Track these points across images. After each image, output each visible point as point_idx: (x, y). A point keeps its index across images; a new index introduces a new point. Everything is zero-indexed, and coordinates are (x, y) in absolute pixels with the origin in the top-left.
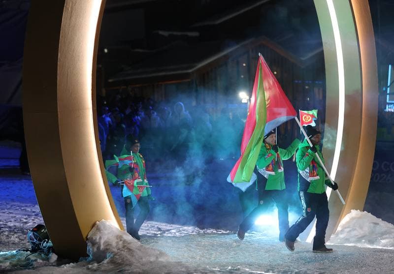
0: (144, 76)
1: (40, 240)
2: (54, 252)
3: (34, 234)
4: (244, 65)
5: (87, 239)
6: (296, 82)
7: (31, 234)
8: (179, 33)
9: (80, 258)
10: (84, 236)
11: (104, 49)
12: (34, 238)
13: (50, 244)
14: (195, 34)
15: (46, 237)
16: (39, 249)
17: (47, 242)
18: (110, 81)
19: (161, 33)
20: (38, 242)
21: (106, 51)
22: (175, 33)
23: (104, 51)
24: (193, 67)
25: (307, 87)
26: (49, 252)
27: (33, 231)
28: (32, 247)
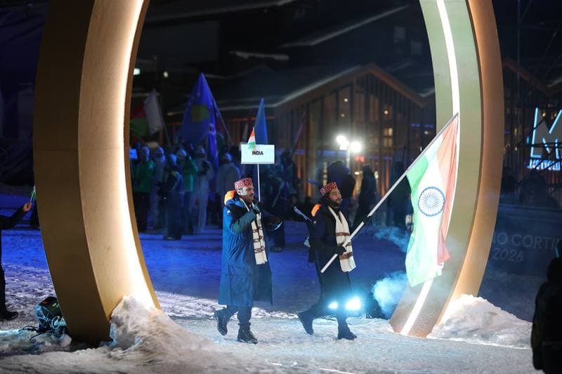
1: (50, 317)
2: (67, 333)
3: (42, 308)
4: (346, 100)
5: (111, 318)
6: (413, 125)
7: (39, 308)
8: (262, 56)
9: (101, 343)
10: (107, 315)
11: (163, 72)
12: (42, 313)
13: (63, 323)
14: (284, 57)
15: (58, 313)
16: (49, 328)
17: (59, 320)
18: (170, 114)
19: (239, 54)
20: (47, 320)
21: (166, 74)
23: (163, 75)
24: (278, 100)
25: (426, 133)
26: (61, 333)
27: (41, 304)
28: (40, 326)
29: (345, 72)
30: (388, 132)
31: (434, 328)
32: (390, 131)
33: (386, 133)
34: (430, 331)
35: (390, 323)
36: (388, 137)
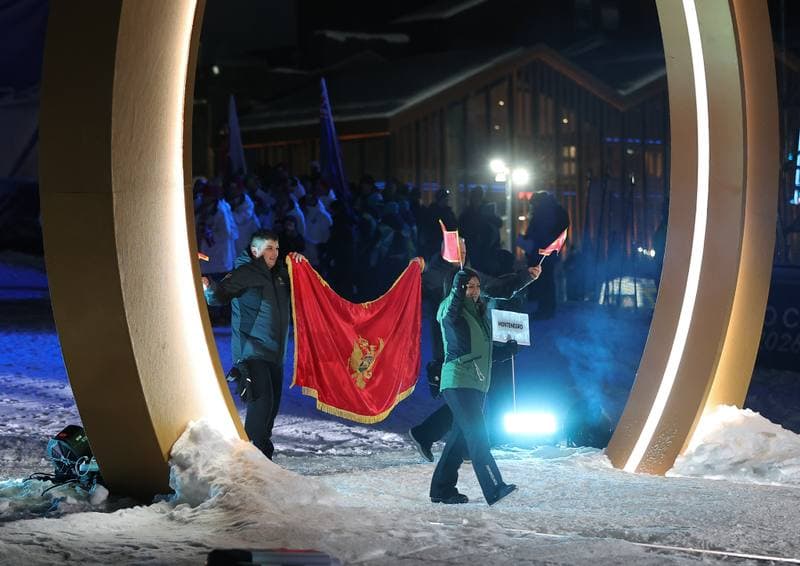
0: (295, 124)
1: (73, 458)
2: (101, 482)
3: (59, 444)
4: (501, 103)
5: (170, 457)
6: (609, 140)
7: (54, 444)
8: (366, 37)
9: (157, 497)
10: (164, 452)
11: (212, 65)
12: (60, 452)
13: (94, 466)
14: (401, 38)
15: (86, 452)
16: (71, 475)
17: (87, 462)
18: (223, 132)
19: (330, 34)
20: (68, 462)
21: (216, 70)
22: (361, 36)
23: (212, 71)
24: (395, 106)
25: (630, 152)
26: (90, 482)
27: (58, 438)
28: (56, 472)
29: (498, 60)
30: (569, 153)
31: (677, 460)
32: (573, 149)
33: (566, 154)
34: (670, 465)
35: (606, 453)
36: (569, 160)
